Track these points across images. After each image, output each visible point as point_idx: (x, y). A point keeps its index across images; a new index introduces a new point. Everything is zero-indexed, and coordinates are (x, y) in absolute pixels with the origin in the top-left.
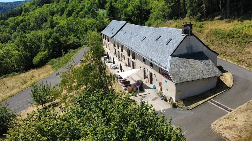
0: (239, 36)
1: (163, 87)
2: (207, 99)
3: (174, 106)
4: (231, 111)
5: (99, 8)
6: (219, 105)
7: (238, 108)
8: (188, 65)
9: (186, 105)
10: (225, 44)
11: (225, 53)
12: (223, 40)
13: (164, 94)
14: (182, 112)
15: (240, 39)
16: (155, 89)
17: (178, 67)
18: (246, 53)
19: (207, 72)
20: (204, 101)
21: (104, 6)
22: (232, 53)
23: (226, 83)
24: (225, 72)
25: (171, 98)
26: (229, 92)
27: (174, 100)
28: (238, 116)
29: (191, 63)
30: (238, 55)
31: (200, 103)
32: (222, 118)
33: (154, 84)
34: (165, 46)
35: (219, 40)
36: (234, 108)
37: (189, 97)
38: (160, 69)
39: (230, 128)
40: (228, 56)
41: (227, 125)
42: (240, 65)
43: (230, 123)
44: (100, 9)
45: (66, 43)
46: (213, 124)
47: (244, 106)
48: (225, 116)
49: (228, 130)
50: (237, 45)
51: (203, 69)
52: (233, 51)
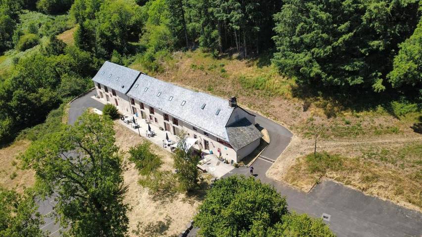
0: (263, 89)
1: (222, 152)
2: (257, 156)
3: (237, 166)
4: (274, 162)
5: (24, 8)
6: (266, 159)
7: (277, 159)
8: (240, 133)
9: (246, 164)
10: (252, 95)
11: (254, 104)
12: (250, 90)
13: (224, 158)
14: (244, 170)
15: (264, 91)
16: (212, 153)
17: (234, 136)
18: (271, 106)
19: (253, 135)
20: (256, 158)
21: (35, 5)
22: (260, 105)
23: (265, 140)
24: (262, 128)
25: (232, 161)
26: (269, 147)
27: (235, 161)
28: (279, 165)
29: (241, 130)
30: (266, 108)
31: (254, 160)
32: (270, 168)
33: (211, 150)
34: (216, 116)
35: (246, 90)
36: (275, 159)
37: (245, 157)
38: (217, 138)
39: (276, 174)
40: (257, 107)
41: (274, 172)
42: (269, 118)
43: (276, 171)
44: (27, 11)
45: (39, 102)
46: (266, 173)
47: (280, 156)
48: (271, 167)
49: (276, 175)
50: (263, 98)
51: (250, 134)
52: (261, 103)
